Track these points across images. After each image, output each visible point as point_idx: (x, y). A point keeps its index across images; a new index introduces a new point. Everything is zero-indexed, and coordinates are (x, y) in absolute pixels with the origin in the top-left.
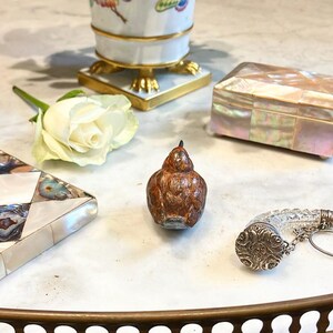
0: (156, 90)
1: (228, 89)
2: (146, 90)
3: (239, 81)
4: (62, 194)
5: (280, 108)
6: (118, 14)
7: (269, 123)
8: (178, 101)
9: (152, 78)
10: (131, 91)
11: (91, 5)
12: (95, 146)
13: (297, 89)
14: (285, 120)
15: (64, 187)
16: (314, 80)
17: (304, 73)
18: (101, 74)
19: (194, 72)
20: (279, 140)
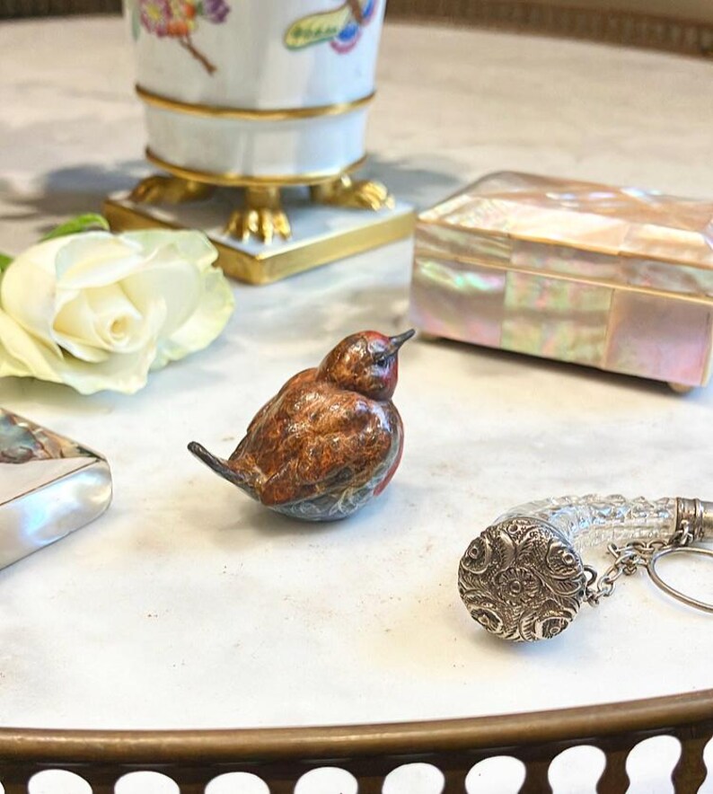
0: (284, 237)
1: (452, 221)
2: (260, 236)
3: (478, 203)
4: (20, 448)
5: (576, 267)
6: (196, 54)
7: (549, 303)
8: (337, 268)
9: (274, 211)
10: (224, 238)
11: (136, 35)
12: (122, 345)
13: (617, 222)
14: (586, 295)
15: (29, 433)
16: (656, 206)
17: (633, 193)
18: (157, 203)
19: (376, 205)
20: (573, 346)
